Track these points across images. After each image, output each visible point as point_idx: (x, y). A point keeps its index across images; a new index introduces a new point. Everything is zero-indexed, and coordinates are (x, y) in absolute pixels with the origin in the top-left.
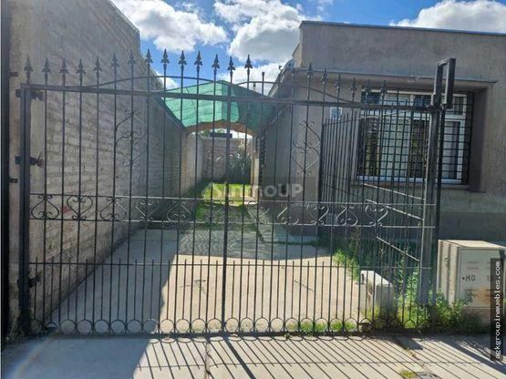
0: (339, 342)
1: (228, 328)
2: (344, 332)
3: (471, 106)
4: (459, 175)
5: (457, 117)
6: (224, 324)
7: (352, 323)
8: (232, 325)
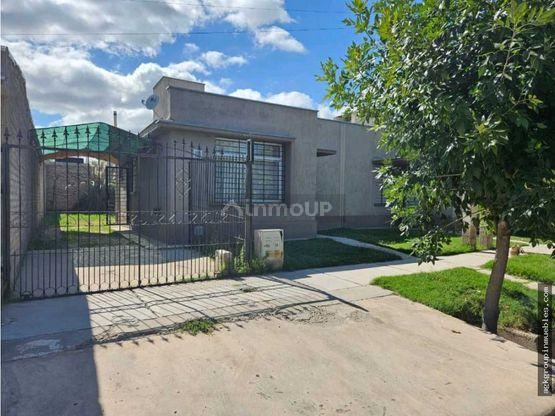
0: (205, 283)
1: (142, 284)
2: (208, 279)
3: (284, 152)
4: (280, 197)
5: (277, 159)
6: (140, 282)
7: (211, 274)
8: (144, 282)
